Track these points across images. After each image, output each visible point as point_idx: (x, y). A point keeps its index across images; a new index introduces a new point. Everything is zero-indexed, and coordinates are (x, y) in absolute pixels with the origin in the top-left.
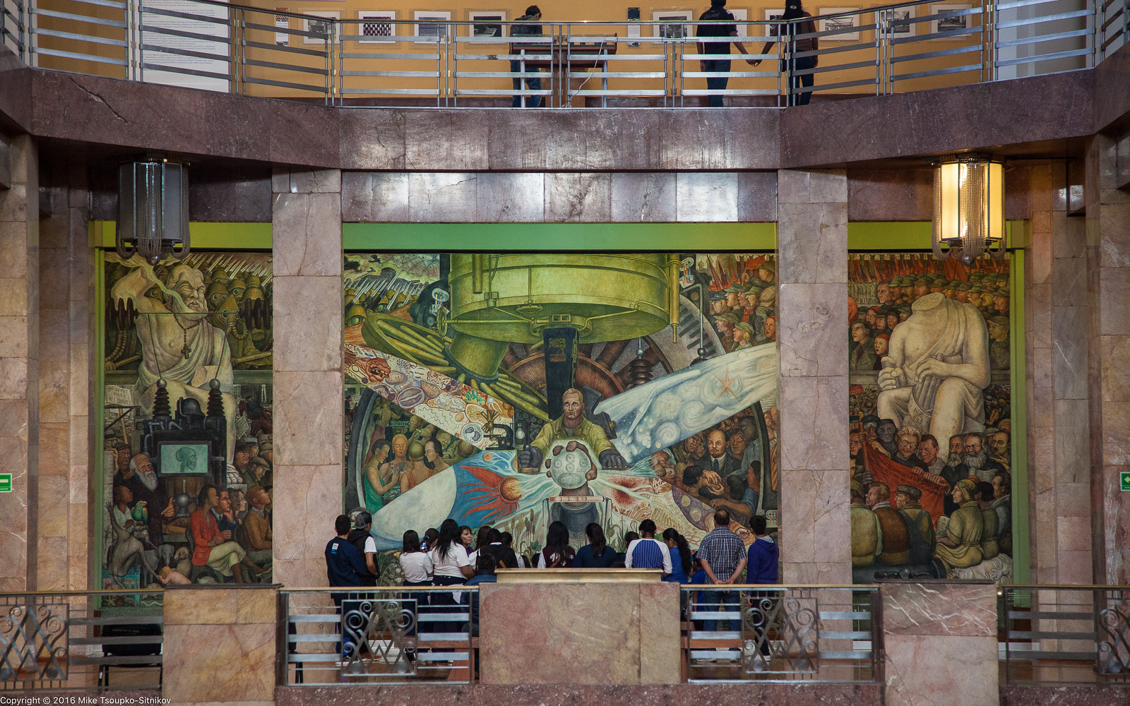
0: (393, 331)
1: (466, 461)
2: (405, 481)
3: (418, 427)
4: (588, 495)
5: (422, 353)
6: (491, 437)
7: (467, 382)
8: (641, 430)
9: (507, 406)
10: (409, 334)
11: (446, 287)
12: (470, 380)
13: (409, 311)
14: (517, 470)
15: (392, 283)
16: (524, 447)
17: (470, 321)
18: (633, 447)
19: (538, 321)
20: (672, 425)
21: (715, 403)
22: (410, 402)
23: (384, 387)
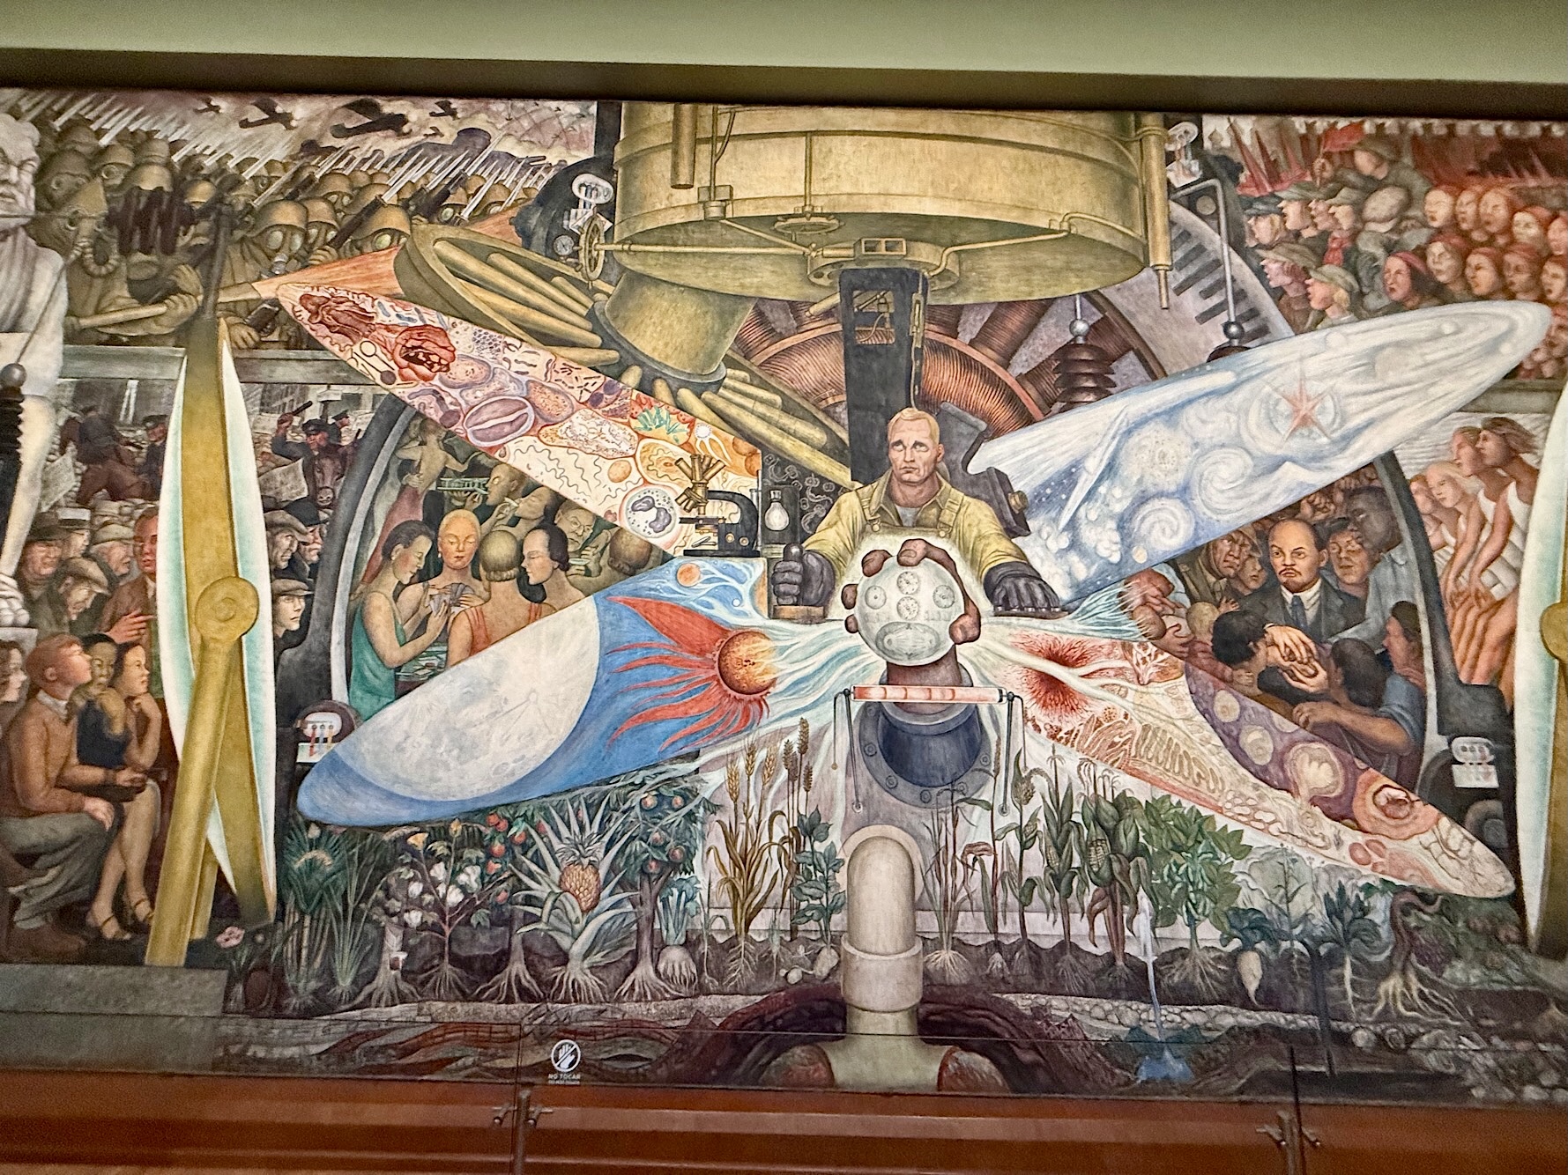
0: (472, 265)
1: (629, 585)
2: (461, 634)
3: (510, 494)
4: (959, 682)
5: (537, 317)
6: (698, 523)
7: (646, 387)
8: (1093, 516)
9: (745, 447)
10: (510, 276)
11: (607, 174)
12: (653, 382)
13: (513, 221)
14: (764, 609)
15: (479, 161)
16: (786, 551)
17: (660, 248)
18: (1073, 557)
19: (827, 252)
20: (1174, 506)
21: (1279, 452)
22: (496, 430)
23: (435, 392)
